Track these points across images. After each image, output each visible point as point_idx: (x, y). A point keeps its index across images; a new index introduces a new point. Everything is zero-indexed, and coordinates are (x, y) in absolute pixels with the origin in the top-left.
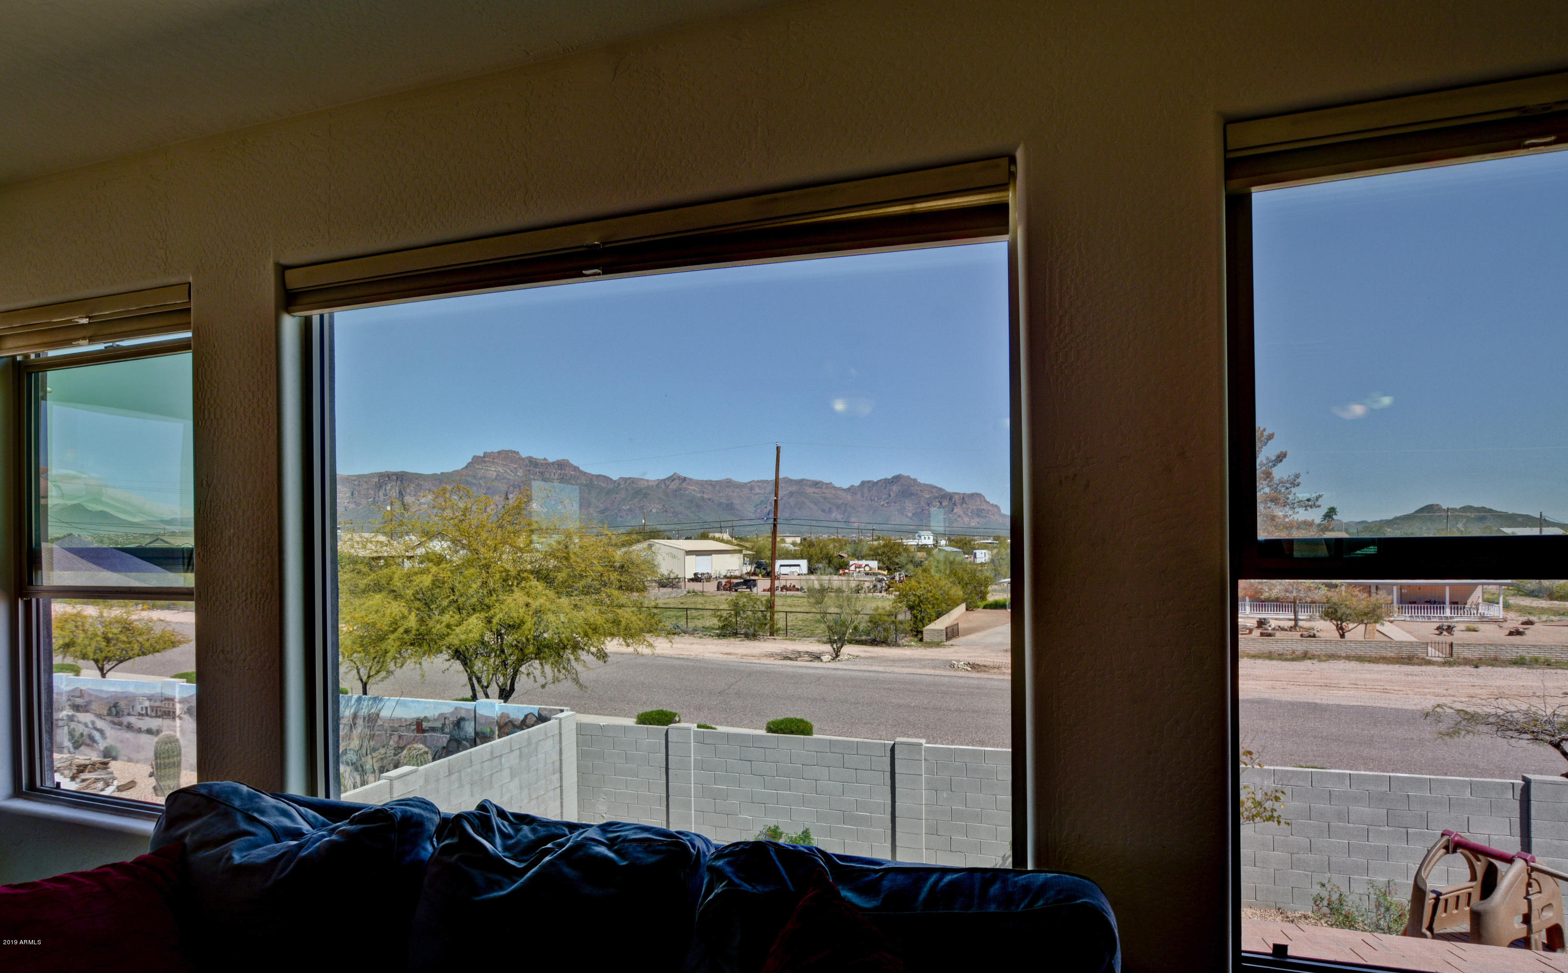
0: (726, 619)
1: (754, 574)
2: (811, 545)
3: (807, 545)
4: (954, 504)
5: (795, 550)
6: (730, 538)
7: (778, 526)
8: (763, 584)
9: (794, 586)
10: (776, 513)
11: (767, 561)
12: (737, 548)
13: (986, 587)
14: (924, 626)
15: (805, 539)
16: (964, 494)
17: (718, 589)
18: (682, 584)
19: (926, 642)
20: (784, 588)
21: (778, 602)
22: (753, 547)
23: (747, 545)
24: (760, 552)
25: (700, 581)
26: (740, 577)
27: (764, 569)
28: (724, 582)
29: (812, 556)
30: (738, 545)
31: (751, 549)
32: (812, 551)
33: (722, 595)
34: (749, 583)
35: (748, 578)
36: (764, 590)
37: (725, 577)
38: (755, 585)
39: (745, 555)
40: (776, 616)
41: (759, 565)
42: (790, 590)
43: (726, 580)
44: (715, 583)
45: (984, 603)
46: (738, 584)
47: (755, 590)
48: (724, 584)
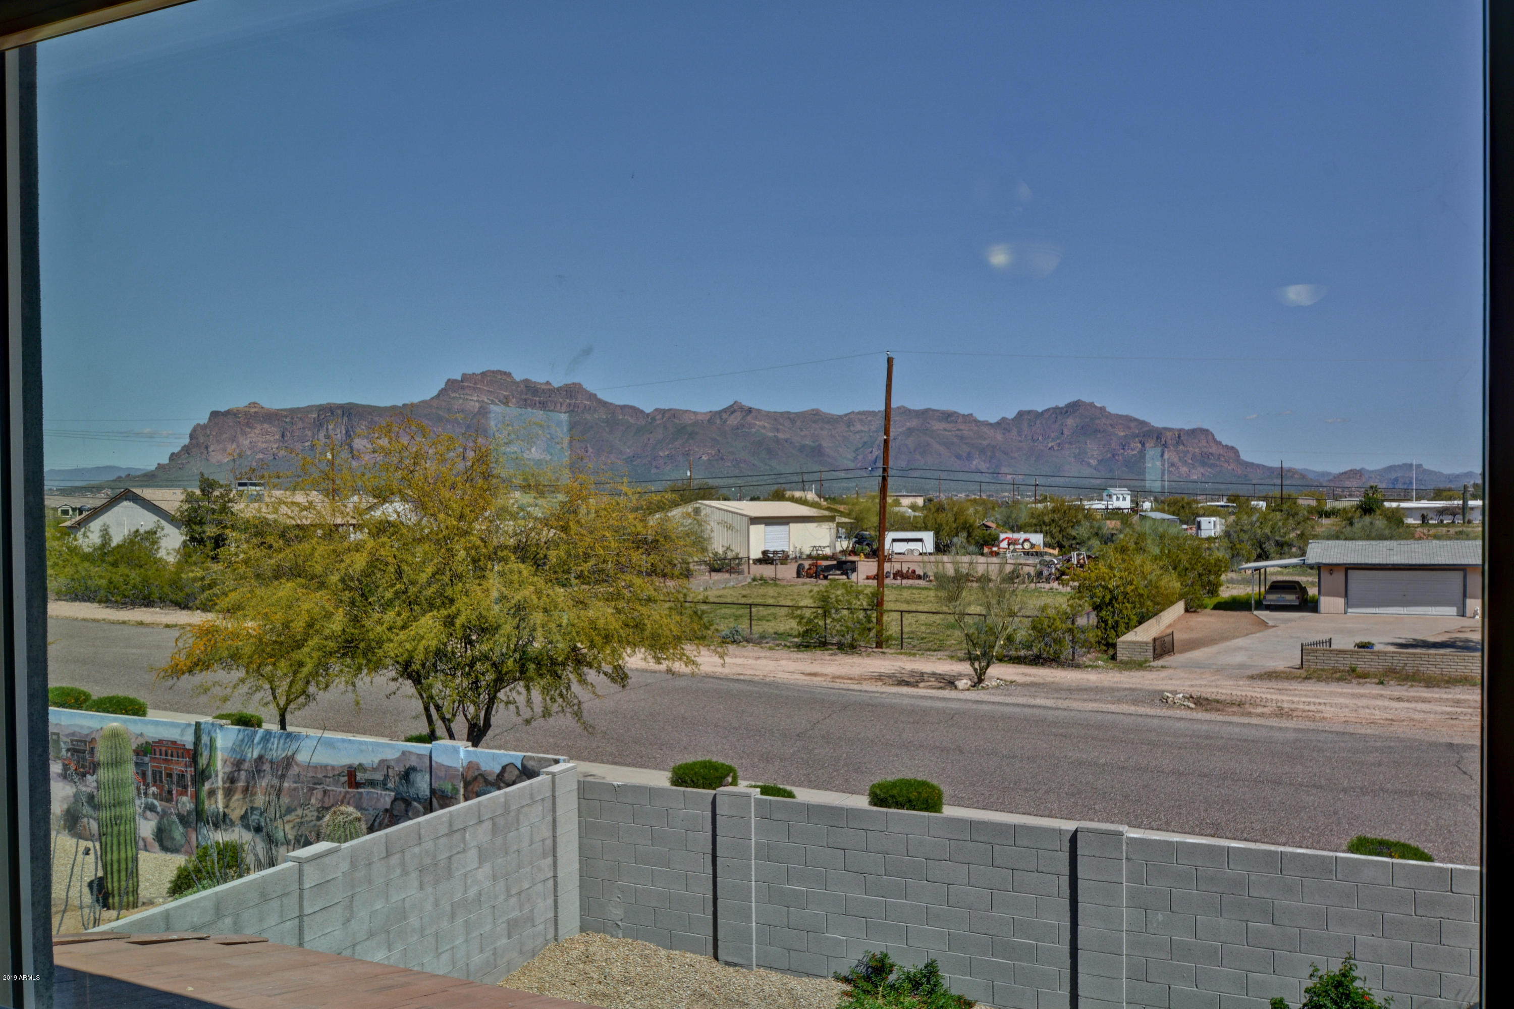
0: (810, 621)
1: (854, 552)
2: (940, 508)
3: (933, 510)
4: (1166, 444)
5: (915, 517)
6: (817, 499)
7: (890, 481)
8: (866, 567)
9: (914, 572)
10: (885, 460)
11: (873, 533)
12: (826, 513)
14: (1118, 636)
15: (930, 500)
17: (799, 575)
18: (745, 567)
19: (1121, 662)
20: (899, 574)
21: (889, 596)
22: (851, 511)
23: (842, 508)
24: (862, 520)
25: (772, 563)
26: (832, 557)
27: (868, 545)
28: (807, 564)
29: (941, 525)
30: (828, 509)
31: (848, 515)
32: (941, 517)
33: (804, 584)
34: (845, 567)
35: (844, 558)
36: (868, 578)
37: (810, 557)
38: (854, 570)
39: (839, 525)
40: (885, 618)
41: (860, 540)
42: (908, 578)
43: (810, 562)
44: (794, 567)
45: (1216, 600)
46: (828, 568)
47: (853, 577)
48: (807, 567)
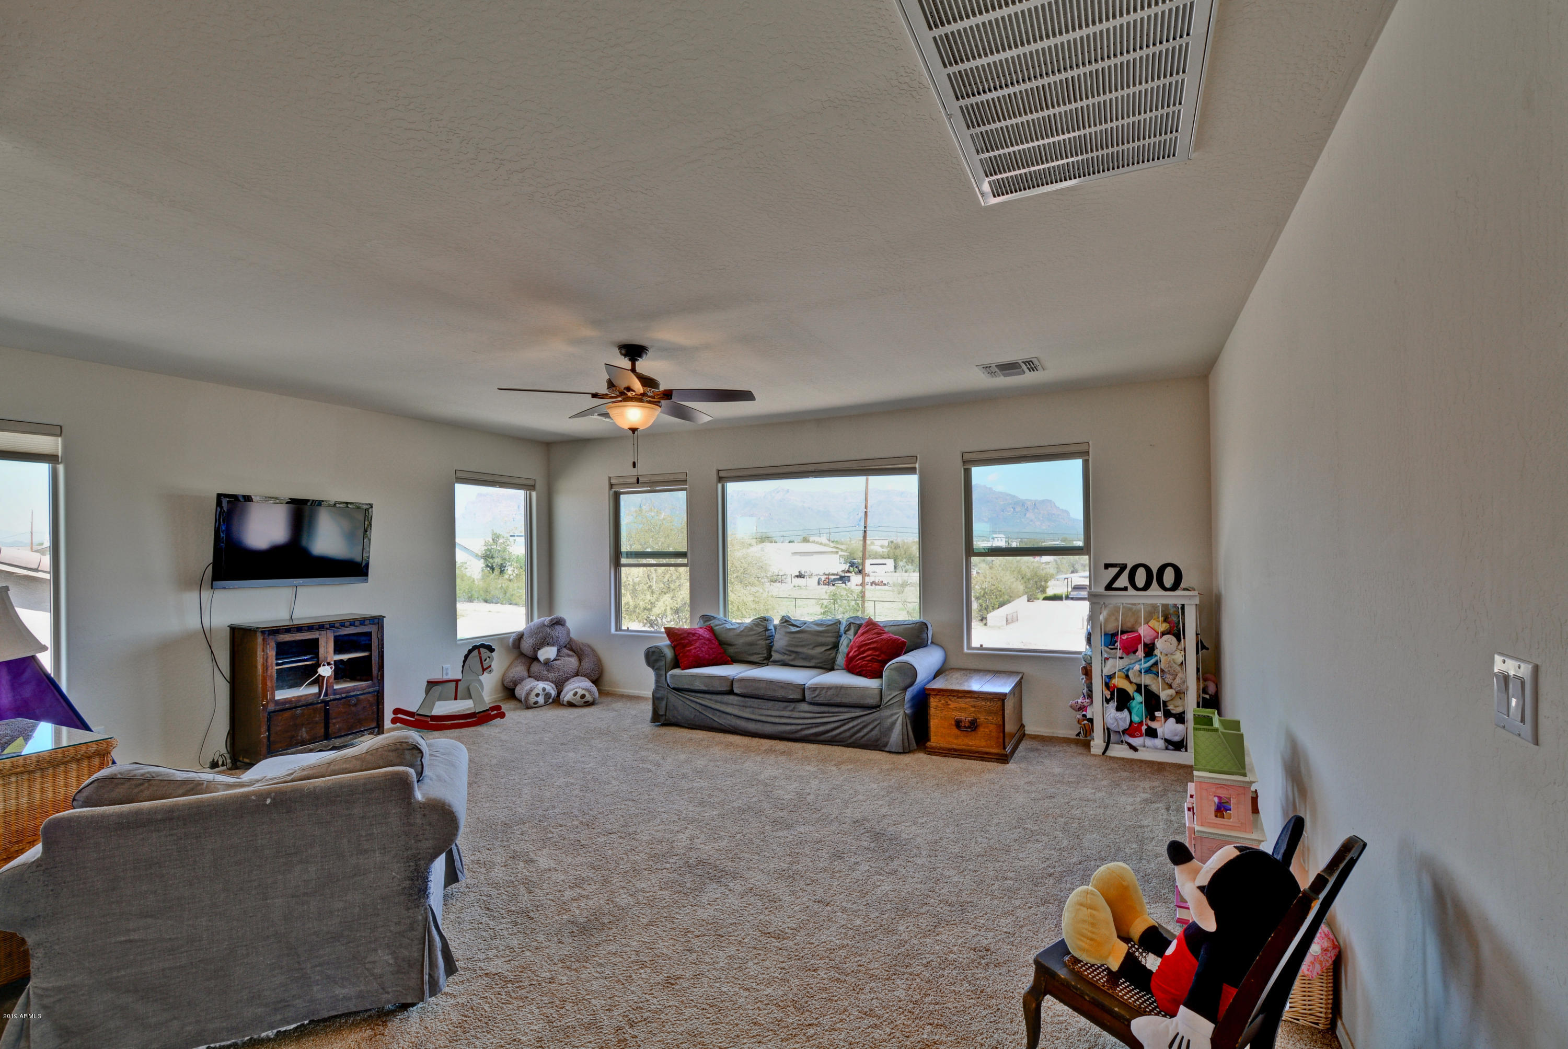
0: (826, 607)
1: (848, 571)
2: (897, 547)
3: (893, 547)
4: (1027, 509)
5: (883, 552)
6: (828, 542)
7: (868, 532)
8: (856, 579)
9: (882, 582)
10: (866, 522)
11: (859, 561)
12: (834, 550)
13: (1046, 581)
14: (988, 613)
15: (892, 542)
16: (1036, 500)
17: (819, 584)
18: (789, 580)
19: (990, 626)
20: (872, 583)
21: (868, 595)
22: (847, 549)
23: (842, 547)
24: (854, 554)
25: (804, 578)
26: (837, 575)
27: (856, 567)
28: (823, 578)
29: (897, 556)
30: (834, 547)
31: (846, 551)
32: (898, 552)
33: (822, 589)
34: (843, 579)
35: (843, 575)
36: (857, 585)
37: (825, 574)
38: (849, 581)
39: (840, 556)
40: (866, 604)
41: (852, 565)
42: (879, 585)
43: (826, 577)
44: (815, 579)
45: (1044, 595)
46: (835, 580)
47: (849, 584)
48: (823, 579)
